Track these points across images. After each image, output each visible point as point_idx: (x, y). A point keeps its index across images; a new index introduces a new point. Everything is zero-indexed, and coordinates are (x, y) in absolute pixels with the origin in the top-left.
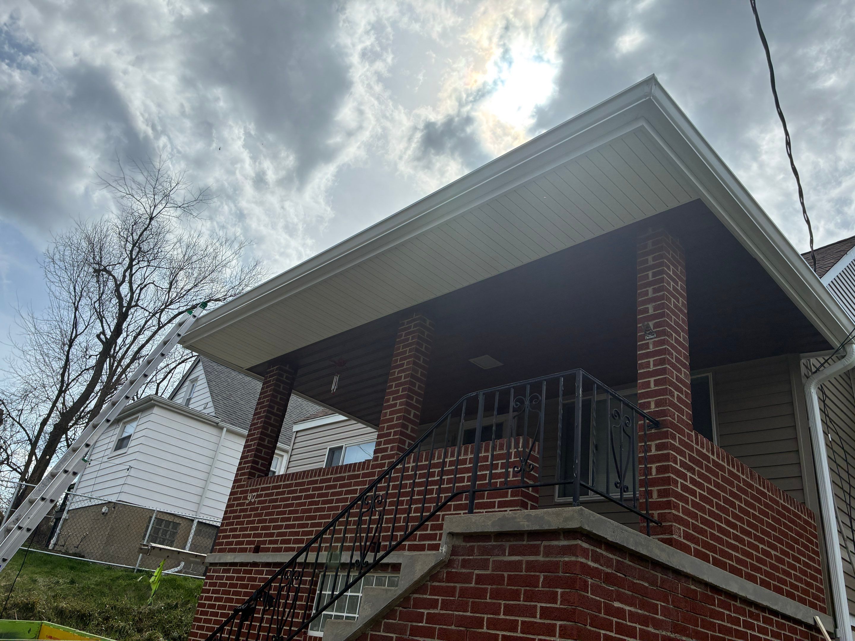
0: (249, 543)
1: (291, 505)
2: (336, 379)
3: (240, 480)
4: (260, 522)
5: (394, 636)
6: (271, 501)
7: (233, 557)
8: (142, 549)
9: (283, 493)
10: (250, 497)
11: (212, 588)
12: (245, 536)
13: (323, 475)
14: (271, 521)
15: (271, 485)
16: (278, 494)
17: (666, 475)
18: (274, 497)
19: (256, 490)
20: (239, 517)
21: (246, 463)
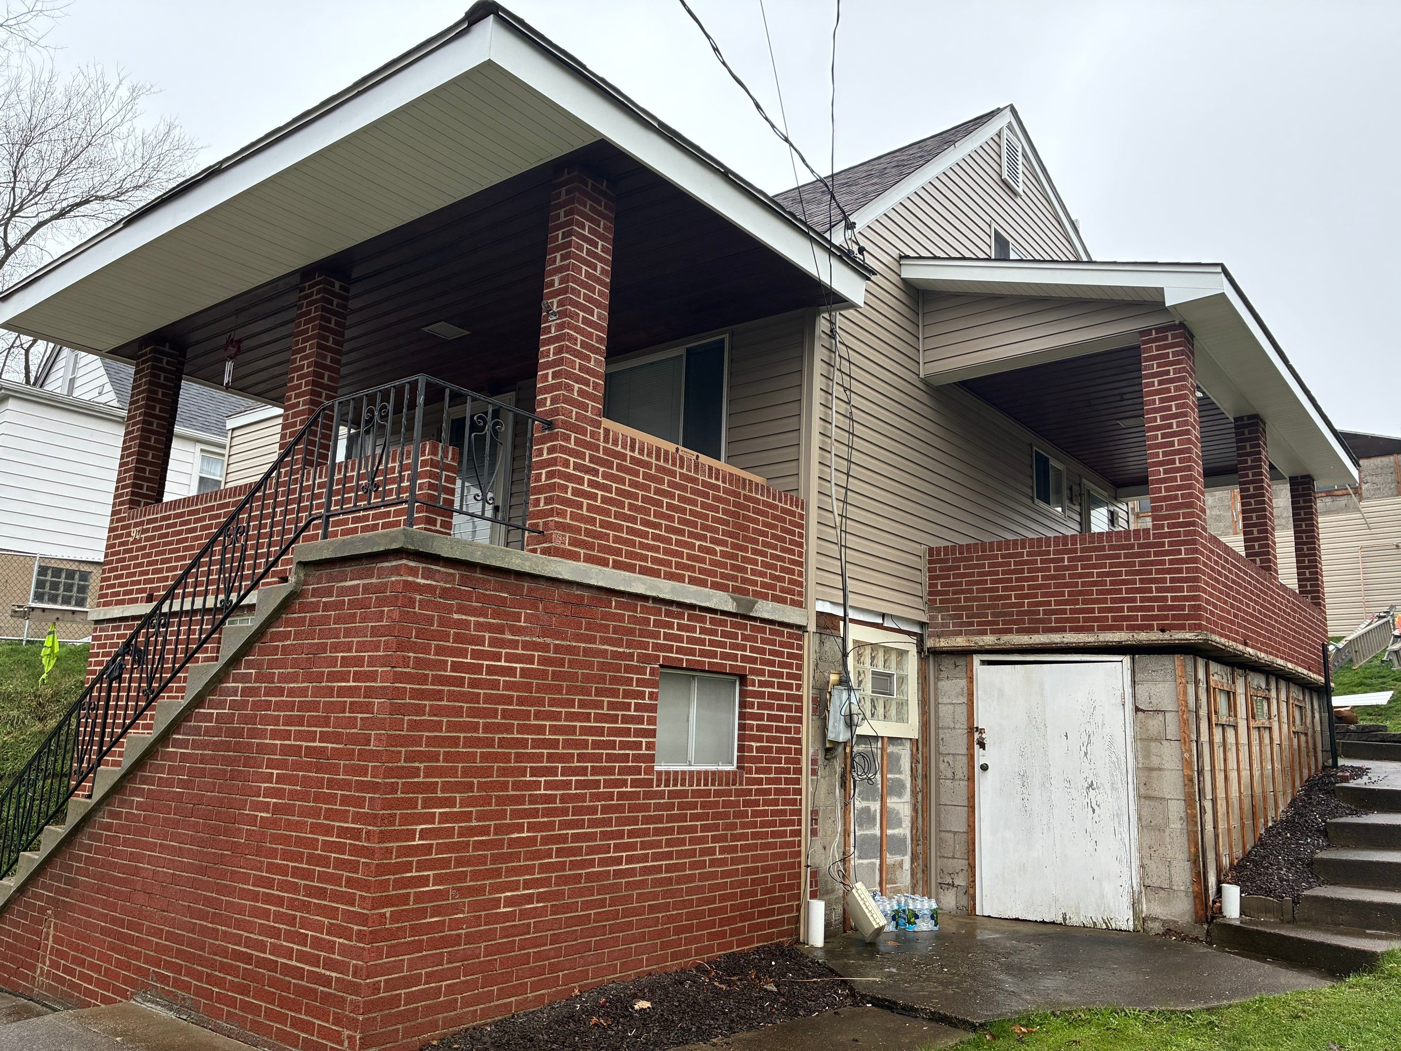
0: (139, 591)
1: (186, 540)
2: (229, 366)
3: (119, 512)
4: (149, 564)
5: (253, 671)
6: (161, 536)
7: (121, 610)
8: (16, 612)
9: (174, 525)
10: (134, 532)
11: (101, 651)
12: (133, 583)
13: (220, 499)
14: (164, 561)
15: (159, 516)
16: (168, 526)
17: (553, 481)
18: (164, 531)
19: (141, 523)
20: (124, 560)
21: (124, 487)
